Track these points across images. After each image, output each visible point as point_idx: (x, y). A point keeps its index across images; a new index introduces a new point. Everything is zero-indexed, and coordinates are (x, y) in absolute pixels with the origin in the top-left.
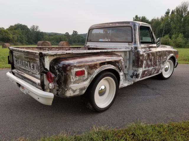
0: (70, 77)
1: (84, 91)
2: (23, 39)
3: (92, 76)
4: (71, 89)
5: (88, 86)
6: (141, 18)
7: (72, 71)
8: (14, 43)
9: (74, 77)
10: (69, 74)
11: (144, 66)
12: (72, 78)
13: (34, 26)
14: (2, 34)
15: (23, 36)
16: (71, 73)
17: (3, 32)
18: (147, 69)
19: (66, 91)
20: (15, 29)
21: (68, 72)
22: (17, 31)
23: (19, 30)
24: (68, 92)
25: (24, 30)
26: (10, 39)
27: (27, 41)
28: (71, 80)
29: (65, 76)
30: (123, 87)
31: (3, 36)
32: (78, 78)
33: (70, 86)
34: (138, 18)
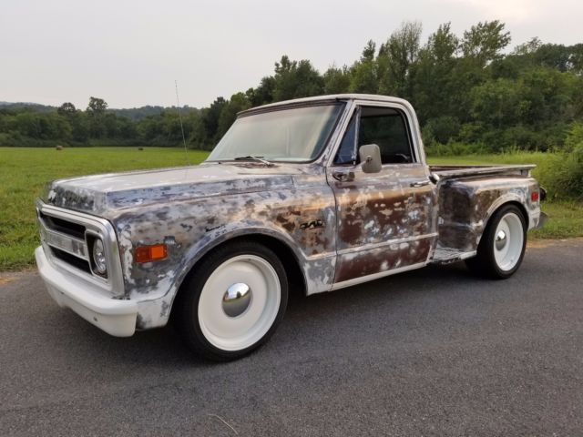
6: (297, 66)
34: (289, 64)
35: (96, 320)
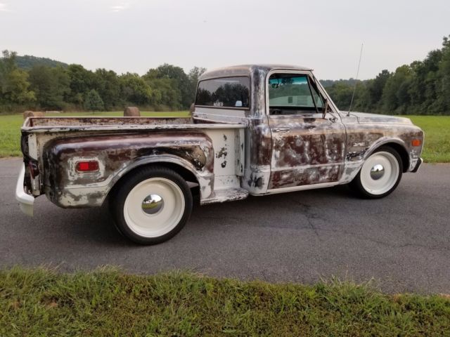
0: (65, 173)
1: (100, 201)
2: (172, 98)
3: (116, 173)
4: (69, 193)
5: (107, 191)
7: (69, 161)
8: (154, 106)
9: (73, 173)
10: (63, 166)
11: (274, 162)
12: (71, 174)
13: (196, 69)
14: (133, 88)
15: (173, 91)
16: (68, 165)
17: (135, 83)
18: (287, 168)
19: (60, 196)
20: (159, 77)
21: (61, 163)
22: (161, 80)
23: (167, 78)
24: (63, 197)
25: (176, 77)
26: (147, 98)
27: (181, 103)
28: (67, 177)
29: (57, 169)
30: (213, 201)
31: (134, 92)
32: (82, 175)
33: (66, 188)
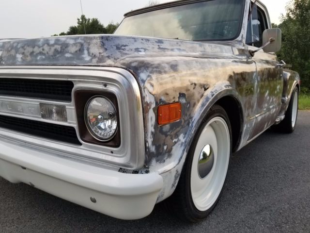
35: (94, 201)
